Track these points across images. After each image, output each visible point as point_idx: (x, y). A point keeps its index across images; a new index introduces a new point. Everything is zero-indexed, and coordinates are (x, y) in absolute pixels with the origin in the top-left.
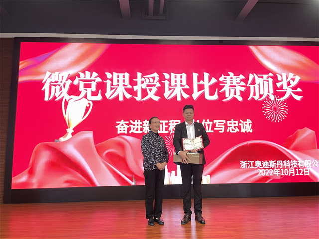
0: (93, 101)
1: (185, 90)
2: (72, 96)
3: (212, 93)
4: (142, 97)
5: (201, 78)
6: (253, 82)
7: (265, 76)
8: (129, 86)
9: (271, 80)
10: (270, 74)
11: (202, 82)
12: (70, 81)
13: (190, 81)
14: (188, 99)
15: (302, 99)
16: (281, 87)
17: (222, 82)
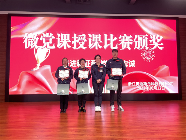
0: (50, 49)
1: (100, 44)
2: (39, 46)
3: (114, 46)
4: (77, 48)
5: (109, 37)
6: (137, 40)
7: (144, 36)
8: (70, 41)
9: (147, 38)
10: (147, 35)
11: (109, 39)
12: (38, 38)
13: (103, 39)
14: (102, 48)
15: (163, 49)
16: (152, 43)
17: (120, 40)
